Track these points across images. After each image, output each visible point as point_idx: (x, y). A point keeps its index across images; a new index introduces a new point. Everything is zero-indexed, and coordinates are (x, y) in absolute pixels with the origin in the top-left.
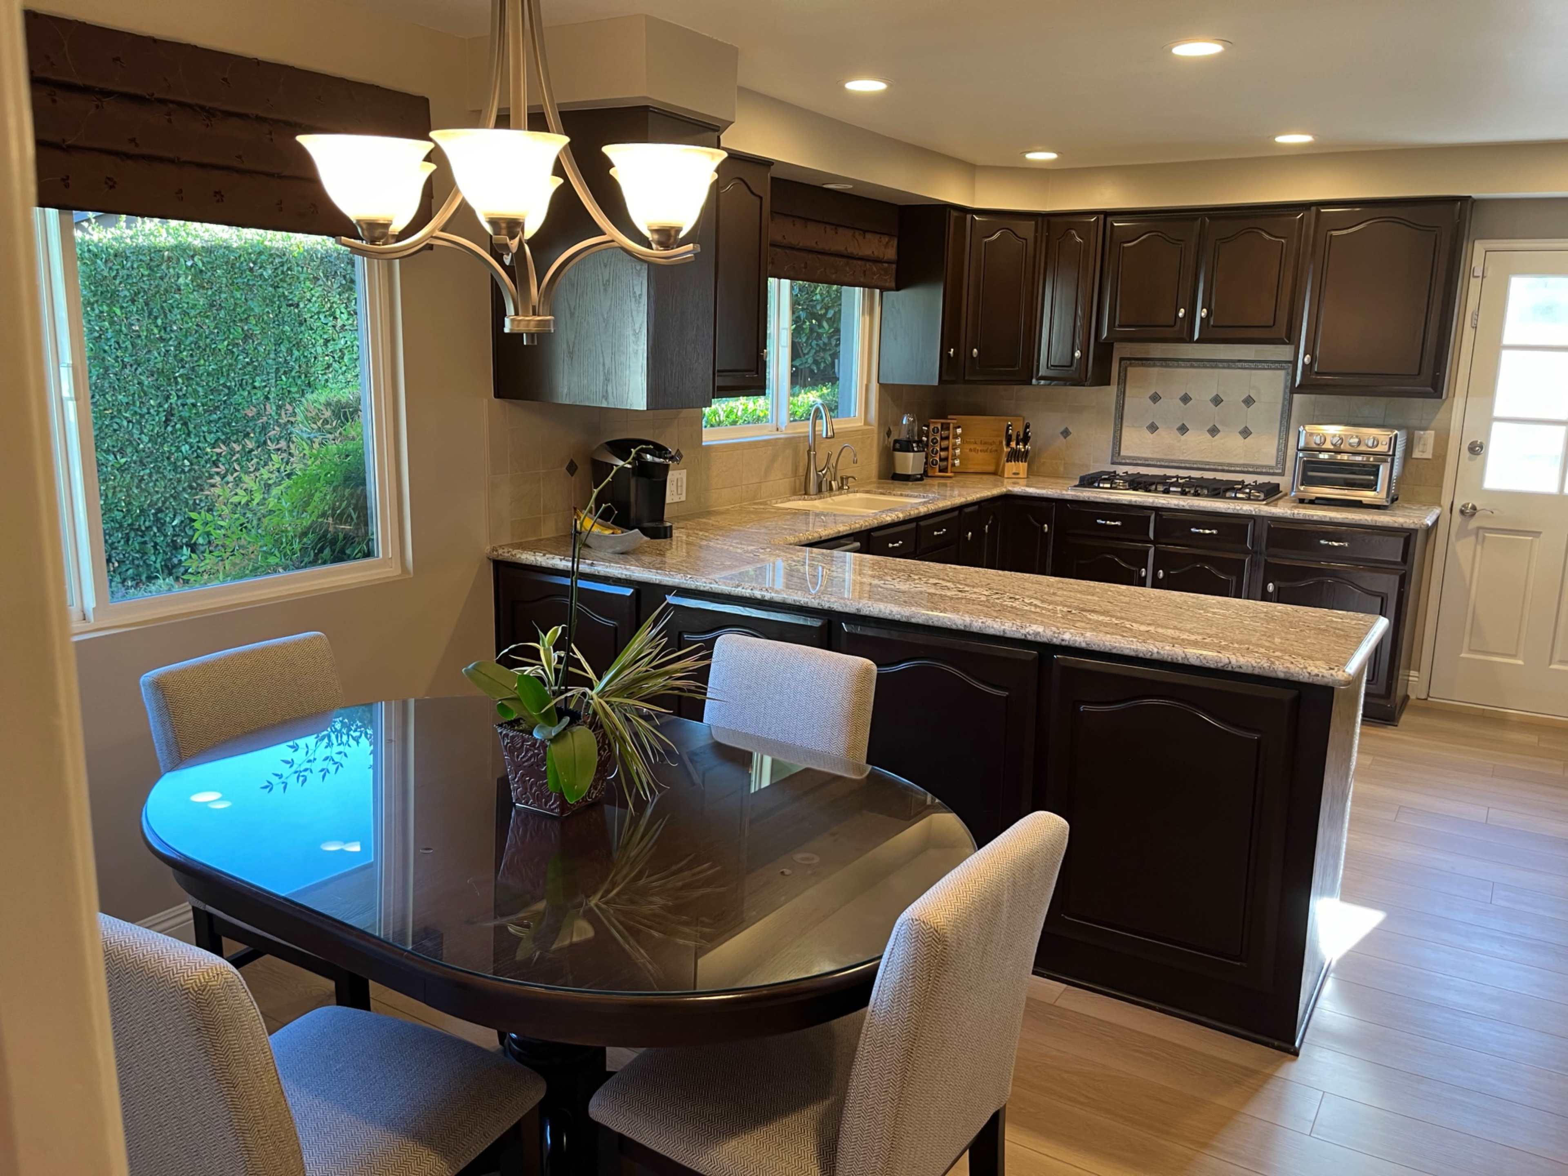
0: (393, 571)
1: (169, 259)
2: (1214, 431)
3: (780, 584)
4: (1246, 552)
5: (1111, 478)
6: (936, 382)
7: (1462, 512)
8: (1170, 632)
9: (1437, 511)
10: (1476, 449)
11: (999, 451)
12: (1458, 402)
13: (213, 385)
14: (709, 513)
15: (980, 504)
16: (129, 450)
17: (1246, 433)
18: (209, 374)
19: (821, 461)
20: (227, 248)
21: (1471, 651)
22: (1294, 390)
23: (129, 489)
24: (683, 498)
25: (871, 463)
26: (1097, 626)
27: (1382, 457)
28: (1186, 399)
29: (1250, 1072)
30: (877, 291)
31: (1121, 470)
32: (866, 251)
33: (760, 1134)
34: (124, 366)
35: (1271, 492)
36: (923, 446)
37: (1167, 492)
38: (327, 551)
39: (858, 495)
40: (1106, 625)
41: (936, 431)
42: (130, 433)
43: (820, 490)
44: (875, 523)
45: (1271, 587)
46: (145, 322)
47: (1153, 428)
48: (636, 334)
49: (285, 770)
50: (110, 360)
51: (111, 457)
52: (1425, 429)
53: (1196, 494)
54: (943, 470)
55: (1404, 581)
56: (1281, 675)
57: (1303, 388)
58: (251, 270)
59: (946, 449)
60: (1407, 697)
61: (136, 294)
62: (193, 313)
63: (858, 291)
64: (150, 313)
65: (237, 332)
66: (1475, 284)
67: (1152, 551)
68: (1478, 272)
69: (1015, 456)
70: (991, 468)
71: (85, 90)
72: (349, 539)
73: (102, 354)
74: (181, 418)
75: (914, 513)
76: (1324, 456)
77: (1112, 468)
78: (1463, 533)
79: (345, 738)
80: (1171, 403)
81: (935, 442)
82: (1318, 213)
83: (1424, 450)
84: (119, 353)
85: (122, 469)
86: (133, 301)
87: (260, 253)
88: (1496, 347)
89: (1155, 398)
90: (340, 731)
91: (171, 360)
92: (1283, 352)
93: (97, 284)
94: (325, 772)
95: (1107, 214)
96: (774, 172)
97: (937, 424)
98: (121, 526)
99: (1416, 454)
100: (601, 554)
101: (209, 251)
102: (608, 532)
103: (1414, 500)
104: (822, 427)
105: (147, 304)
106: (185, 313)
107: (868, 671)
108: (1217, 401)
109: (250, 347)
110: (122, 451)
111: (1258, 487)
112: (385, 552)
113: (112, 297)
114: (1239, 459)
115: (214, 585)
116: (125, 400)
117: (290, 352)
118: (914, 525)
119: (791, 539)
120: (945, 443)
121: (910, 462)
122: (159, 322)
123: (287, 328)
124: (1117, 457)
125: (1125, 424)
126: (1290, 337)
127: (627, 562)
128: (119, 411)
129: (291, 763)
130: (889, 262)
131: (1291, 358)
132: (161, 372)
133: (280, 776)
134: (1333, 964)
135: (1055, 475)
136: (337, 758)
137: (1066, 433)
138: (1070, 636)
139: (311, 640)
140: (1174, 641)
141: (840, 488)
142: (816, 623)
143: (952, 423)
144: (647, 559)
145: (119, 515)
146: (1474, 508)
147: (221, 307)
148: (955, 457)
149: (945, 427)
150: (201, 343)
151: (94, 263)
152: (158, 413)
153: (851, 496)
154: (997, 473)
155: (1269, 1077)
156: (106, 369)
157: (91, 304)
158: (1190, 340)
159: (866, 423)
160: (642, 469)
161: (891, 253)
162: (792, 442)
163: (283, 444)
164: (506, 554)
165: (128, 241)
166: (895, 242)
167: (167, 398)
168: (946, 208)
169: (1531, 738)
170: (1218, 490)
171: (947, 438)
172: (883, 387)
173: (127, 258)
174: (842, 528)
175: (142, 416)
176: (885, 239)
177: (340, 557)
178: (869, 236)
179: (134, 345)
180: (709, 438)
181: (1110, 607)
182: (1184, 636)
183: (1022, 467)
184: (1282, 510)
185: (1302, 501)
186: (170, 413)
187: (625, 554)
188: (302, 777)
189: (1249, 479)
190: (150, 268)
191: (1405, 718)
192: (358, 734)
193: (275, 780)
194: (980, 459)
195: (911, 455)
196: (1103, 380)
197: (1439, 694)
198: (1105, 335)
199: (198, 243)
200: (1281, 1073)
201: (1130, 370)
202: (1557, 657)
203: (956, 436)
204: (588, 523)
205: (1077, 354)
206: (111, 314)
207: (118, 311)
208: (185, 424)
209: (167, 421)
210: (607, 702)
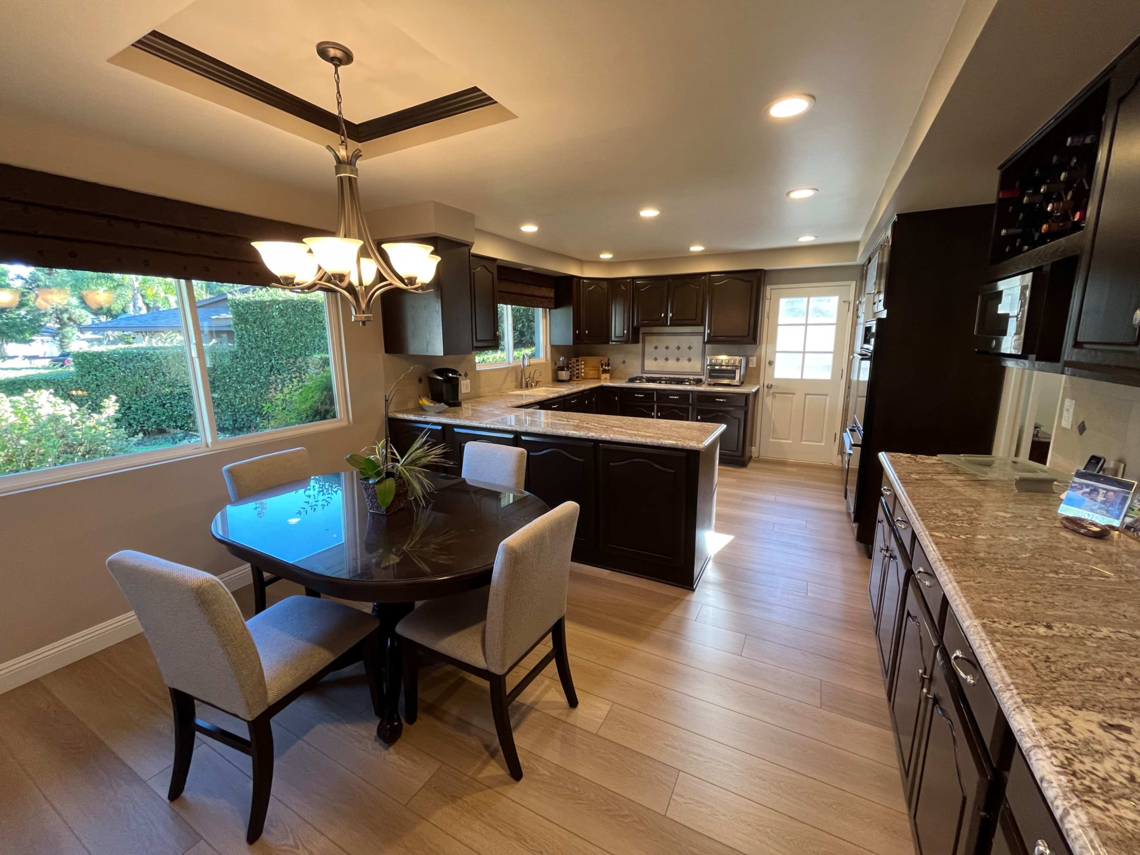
0: (345, 423)
1: (269, 305)
2: (678, 360)
3: (513, 423)
4: (690, 405)
5: (640, 379)
6: (572, 344)
7: (767, 387)
8: (643, 433)
9: (758, 387)
10: (771, 363)
11: (599, 370)
12: (764, 346)
13: (289, 355)
14: (480, 397)
15: (591, 390)
16: (256, 382)
17: (689, 360)
18: (287, 351)
19: (527, 375)
20: (293, 300)
21: (773, 438)
22: (705, 343)
23: (257, 398)
24: (469, 391)
25: (548, 375)
26: (615, 432)
27: (737, 367)
28: (667, 348)
29: (676, 599)
30: (548, 310)
31: (645, 375)
32: (542, 294)
33: (459, 634)
34: (252, 348)
35: (699, 382)
36: (568, 368)
37: (660, 383)
38: (318, 417)
39: (543, 388)
40: (619, 431)
41: (574, 363)
42: (256, 375)
43: (527, 387)
44: (545, 398)
45: (699, 417)
46: (260, 331)
47: (656, 359)
48: (438, 326)
49: (306, 505)
50: (246, 346)
51: (249, 385)
52: (753, 356)
53: (671, 383)
54: (578, 377)
55: (746, 413)
56: (680, 447)
57: (708, 342)
58: (303, 309)
59: (578, 370)
60: (751, 457)
61: (256, 319)
62: (279, 326)
63: (541, 309)
64: (262, 327)
65: (298, 334)
66: (767, 302)
67: (655, 406)
68: (768, 297)
69: (605, 371)
70: (596, 376)
71: (192, 231)
72: (327, 412)
73: (243, 344)
74: (277, 369)
75: (562, 394)
76: (717, 367)
77: (641, 375)
78: (768, 394)
79: (330, 492)
80: (662, 349)
81: (574, 367)
82: (710, 277)
83: (753, 364)
84: (250, 344)
85: (254, 390)
86: (255, 323)
87: (306, 302)
88: (776, 325)
89: (656, 348)
90: (328, 489)
91: (271, 345)
92: (700, 329)
93: (239, 316)
94: (323, 505)
95: (634, 279)
96: (498, 263)
97: (574, 360)
98: (254, 413)
99: (750, 366)
100: (429, 413)
101: (285, 302)
102: (432, 405)
103: (750, 383)
104: (526, 363)
105: (260, 324)
106: (276, 327)
107: (522, 453)
108: (678, 348)
109: (303, 339)
110: (253, 383)
111: (694, 380)
112: (341, 416)
113: (246, 322)
114: (687, 370)
115: (267, 431)
116: (253, 362)
117: (320, 341)
118: (562, 399)
119: (509, 405)
120: (577, 367)
121: (564, 375)
122: (266, 330)
123: (318, 331)
124: (643, 371)
125: (646, 358)
126: (702, 324)
127: (439, 416)
128: (251, 367)
129: (308, 503)
130: (551, 298)
131: (703, 331)
132: (268, 350)
133: (304, 508)
134: (712, 557)
135: (621, 378)
136: (327, 500)
137: (624, 362)
138: (605, 436)
139: (300, 450)
140: (642, 436)
141: (536, 386)
142: (511, 436)
143: (580, 359)
144: (447, 415)
145: (253, 409)
146: (771, 385)
147: (291, 324)
148: (582, 373)
149: (577, 361)
150: (284, 339)
151: (237, 308)
152: (267, 367)
153: (540, 389)
154: (599, 378)
155: (683, 600)
156: (245, 350)
157: (237, 324)
158: (666, 325)
159: (546, 360)
160: (448, 380)
161: (552, 295)
162: (515, 368)
163: (298, 374)
164: (391, 415)
165: (252, 299)
166: (553, 291)
167: (271, 361)
168: (572, 277)
169: (794, 470)
170: (680, 382)
171: (578, 365)
172: (552, 346)
173: (251, 305)
174: (532, 400)
175: (261, 368)
176: (549, 289)
177: (324, 418)
178: (542, 288)
179: (256, 340)
180: (478, 368)
181: (623, 425)
182: (647, 434)
183: (607, 376)
184: (702, 388)
185: (709, 385)
186: (272, 367)
187: (440, 413)
188: (314, 508)
189: (691, 377)
190: (261, 309)
191: (751, 465)
192: (336, 489)
193: (302, 510)
194: (592, 373)
195: (564, 372)
196: (636, 341)
197: (763, 455)
198: (635, 324)
199: (281, 299)
200: (688, 598)
201: (647, 338)
202: (804, 438)
203: (582, 365)
204: (425, 402)
205: (625, 332)
206: (246, 329)
207: (248, 327)
208: (278, 371)
209: (271, 370)
210: (405, 469)
